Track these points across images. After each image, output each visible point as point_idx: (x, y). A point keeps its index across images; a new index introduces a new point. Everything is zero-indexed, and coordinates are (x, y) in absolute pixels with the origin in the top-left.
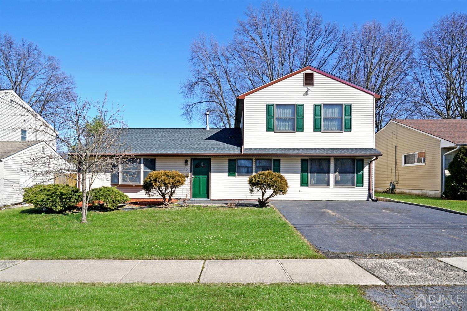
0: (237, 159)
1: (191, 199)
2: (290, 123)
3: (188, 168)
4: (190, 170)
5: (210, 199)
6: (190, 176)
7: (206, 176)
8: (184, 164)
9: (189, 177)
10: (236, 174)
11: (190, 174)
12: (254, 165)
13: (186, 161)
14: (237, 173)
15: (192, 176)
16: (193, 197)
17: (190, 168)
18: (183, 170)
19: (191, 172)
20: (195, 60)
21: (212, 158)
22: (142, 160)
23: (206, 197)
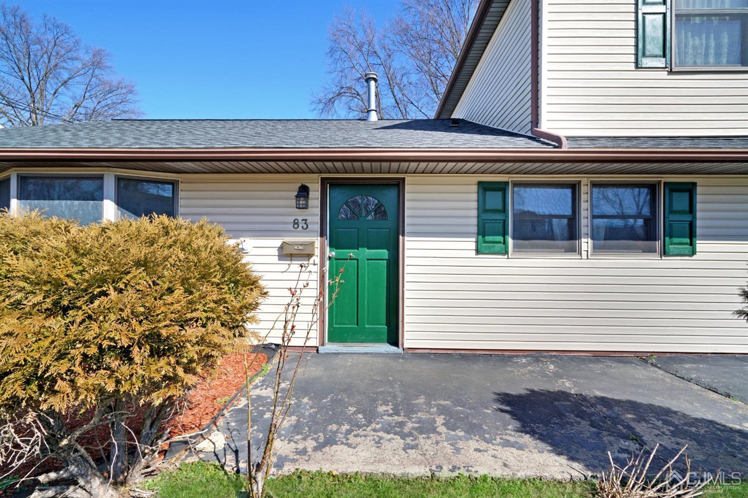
0: (516, 184)
1: (322, 350)
2: (725, 40)
3: (310, 219)
4: (317, 227)
5: (400, 350)
6: (317, 252)
7: (384, 253)
8: (294, 202)
9: (316, 259)
10: (510, 241)
11: (317, 241)
12: (584, 205)
13: (304, 191)
14: (514, 238)
15: (328, 252)
16: (331, 340)
17: (318, 219)
18: (291, 227)
19: (322, 234)
20: (337, 55)
21: (408, 179)
22: (110, 185)
23: (385, 337)
